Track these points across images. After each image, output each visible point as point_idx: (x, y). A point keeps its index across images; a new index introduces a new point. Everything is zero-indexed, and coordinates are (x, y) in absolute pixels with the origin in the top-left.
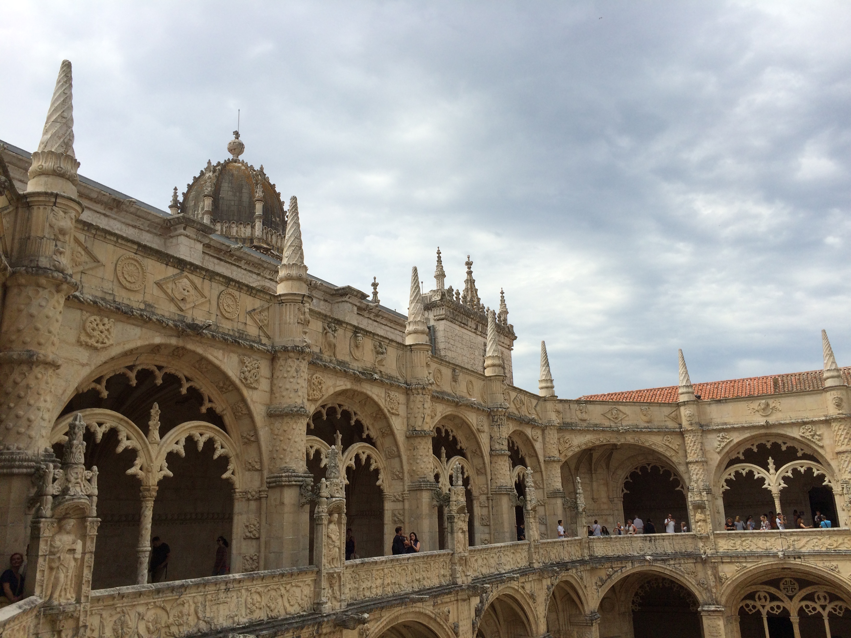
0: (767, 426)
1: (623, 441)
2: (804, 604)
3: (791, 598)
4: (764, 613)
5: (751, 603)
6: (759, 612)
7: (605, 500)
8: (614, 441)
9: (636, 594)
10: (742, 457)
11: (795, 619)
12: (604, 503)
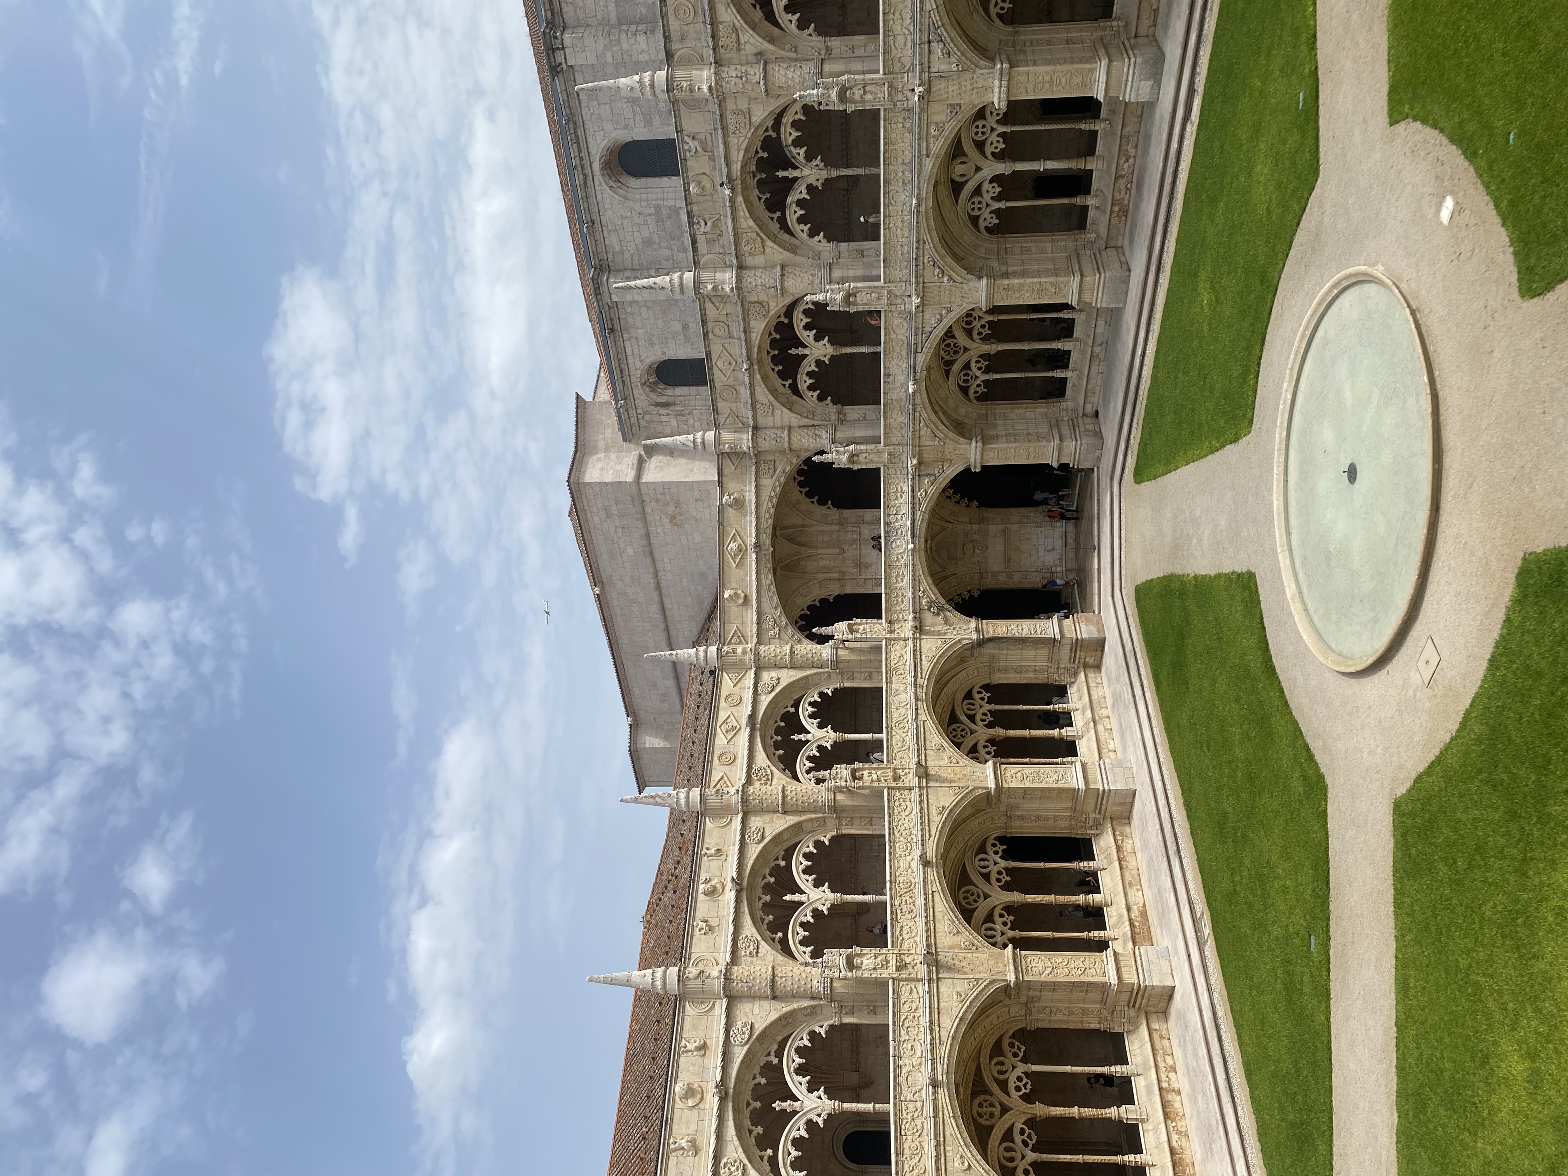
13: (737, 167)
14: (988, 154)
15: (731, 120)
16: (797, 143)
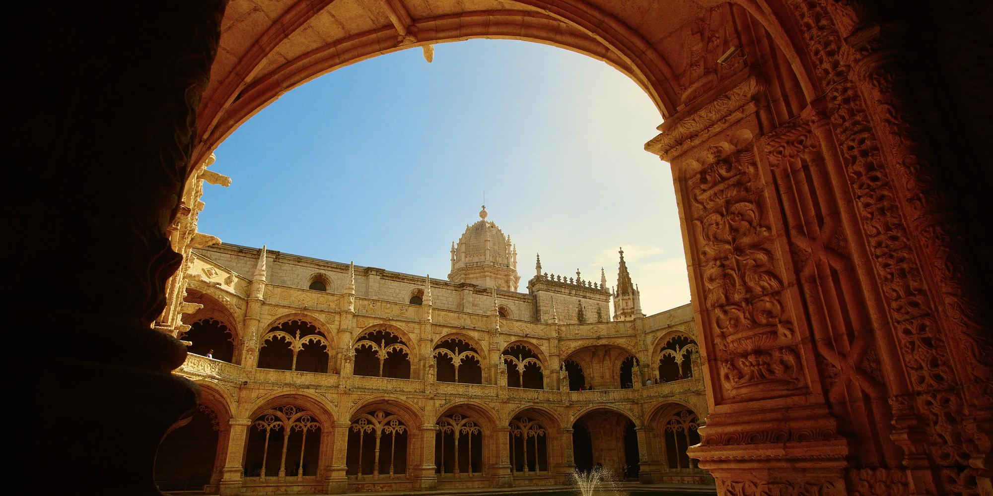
0: (669, 327)
1: (601, 343)
2: (690, 424)
3: (685, 421)
4: (675, 431)
5: (669, 426)
6: (673, 431)
7: (608, 377)
8: (595, 343)
9: (625, 427)
10: (666, 347)
11: (686, 432)
12: (607, 379)
13: (393, 323)
14: (384, 427)
15: (411, 325)
16: (394, 349)
